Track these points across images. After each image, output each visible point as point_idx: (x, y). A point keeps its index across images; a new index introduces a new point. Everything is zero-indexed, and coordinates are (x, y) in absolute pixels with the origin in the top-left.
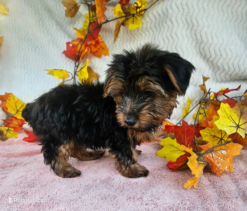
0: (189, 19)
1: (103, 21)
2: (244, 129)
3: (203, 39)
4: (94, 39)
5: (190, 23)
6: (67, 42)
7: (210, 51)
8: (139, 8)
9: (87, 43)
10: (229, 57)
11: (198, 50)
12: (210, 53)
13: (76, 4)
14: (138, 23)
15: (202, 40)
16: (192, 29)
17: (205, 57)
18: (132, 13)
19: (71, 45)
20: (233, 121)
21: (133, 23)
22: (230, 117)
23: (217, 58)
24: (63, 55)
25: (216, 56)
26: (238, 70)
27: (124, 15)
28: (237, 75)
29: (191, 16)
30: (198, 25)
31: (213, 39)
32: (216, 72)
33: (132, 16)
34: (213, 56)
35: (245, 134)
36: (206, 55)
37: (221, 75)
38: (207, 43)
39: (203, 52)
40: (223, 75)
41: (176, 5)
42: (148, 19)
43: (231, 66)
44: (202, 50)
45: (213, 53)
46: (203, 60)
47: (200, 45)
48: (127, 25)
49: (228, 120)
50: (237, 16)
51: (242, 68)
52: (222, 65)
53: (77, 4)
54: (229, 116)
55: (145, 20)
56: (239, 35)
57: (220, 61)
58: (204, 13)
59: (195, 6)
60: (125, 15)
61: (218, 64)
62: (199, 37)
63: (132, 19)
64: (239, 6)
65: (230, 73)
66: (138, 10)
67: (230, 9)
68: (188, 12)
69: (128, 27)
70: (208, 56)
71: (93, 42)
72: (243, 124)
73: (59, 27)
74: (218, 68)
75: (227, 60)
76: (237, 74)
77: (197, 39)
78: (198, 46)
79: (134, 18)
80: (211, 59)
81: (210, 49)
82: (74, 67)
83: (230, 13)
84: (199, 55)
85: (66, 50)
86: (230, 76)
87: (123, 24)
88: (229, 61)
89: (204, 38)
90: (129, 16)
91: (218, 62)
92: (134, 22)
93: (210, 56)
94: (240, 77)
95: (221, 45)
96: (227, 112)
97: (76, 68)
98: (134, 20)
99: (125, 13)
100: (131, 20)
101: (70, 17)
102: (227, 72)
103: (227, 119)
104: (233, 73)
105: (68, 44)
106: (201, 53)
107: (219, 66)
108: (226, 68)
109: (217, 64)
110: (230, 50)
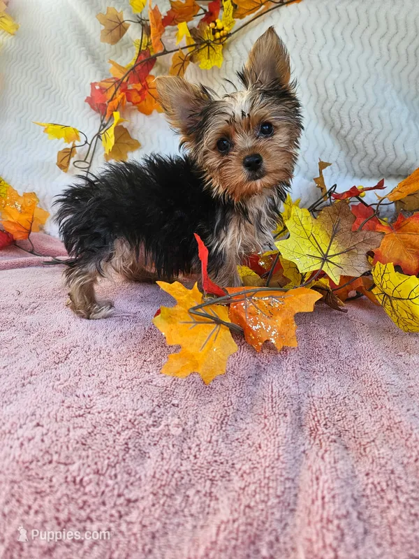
0: (304, 56)
1: (159, 51)
2: (340, 266)
3: (329, 94)
4: (140, 81)
5: (307, 63)
6: (93, 82)
7: (340, 118)
8: (219, 30)
9: (127, 88)
10: (375, 131)
11: (320, 114)
12: (341, 121)
13: (122, 21)
14: (217, 58)
15: (327, 95)
16: (309, 75)
17: (332, 127)
18: (206, 39)
19: (97, 87)
20: (317, 246)
21: (209, 58)
22: (312, 238)
23: (354, 130)
24: (87, 105)
25: (352, 127)
26: (393, 157)
27: (193, 42)
28: (392, 166)
29: (310, 50)
30: (322, 67)
31: (348, 95)
32: (353, 157)
33: (206, 44)
34: (347, 126)
35: (341, 276)
36: (334, 124)
37: (361, 164)
38: (336, 101)
39: (329, 119)
40: (364, 163)
41: (284, 28)
42: (235, 54)
43: (380, 149)
44: (326, 115)
45: (346, 121)
46: (330, 134)
47: (323, 105)
48: (197, 61)
49: (308, 244)
50: (399, 56)
51: (401, 153)
52: (363, 144)
53: (124, 22)
54: (309, 233)
55: (231, 54)
56: (399, 92)
57: (360, 137)
58: (334, 47)
59: (319, 33)
60: (195, 43)
61: (357, 142)
62: (322, 91)
63: (207, 50)
64: (402, 39)
65: (377, 160)
66: (218, 35)
67: (384, 42)
68: (305, 44)
69: (200, 63)
70: (338, 126)
71: (139, 87)
72: (338, 254)
73: (90, 58)
74: (356, 149)
75: (372, 136)
76: (391, 164)
77: (318, 93)
78: (319, 106)
79: (210, 48)
80: (343, 132)
81: (341, 113)
82: (99, 125)
83: (385, 50)
84: (322, 122)
85: (89, 95)
86: (378, 167)
87: (191, 59)
88: (376, 137)
89: (332, 92)
90: (201, 44)
91: (355, 138)
92: (211, 56)
93: (342, 127)
94: (397, 169)
95: (362, 107)
96: (305, 226)
97: (102, 127)
98: (210, 52)
99: (195, 39)
100: (205, 51)
101: (108, 43)
102: (373, 160)
103: (305, 240)
104: (383, 161)
105: (93, 85)
106: (325, 119)
107: (357, 147)
108: (371, 151)
109: (353, 142)
110: (379, 117)
